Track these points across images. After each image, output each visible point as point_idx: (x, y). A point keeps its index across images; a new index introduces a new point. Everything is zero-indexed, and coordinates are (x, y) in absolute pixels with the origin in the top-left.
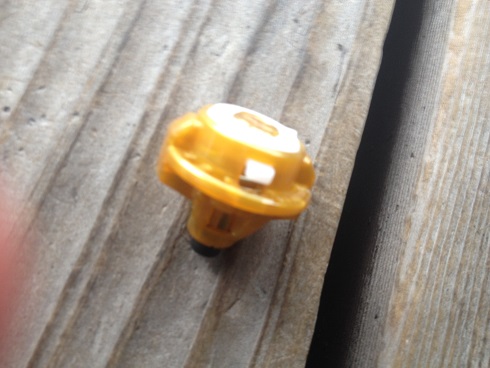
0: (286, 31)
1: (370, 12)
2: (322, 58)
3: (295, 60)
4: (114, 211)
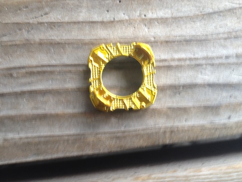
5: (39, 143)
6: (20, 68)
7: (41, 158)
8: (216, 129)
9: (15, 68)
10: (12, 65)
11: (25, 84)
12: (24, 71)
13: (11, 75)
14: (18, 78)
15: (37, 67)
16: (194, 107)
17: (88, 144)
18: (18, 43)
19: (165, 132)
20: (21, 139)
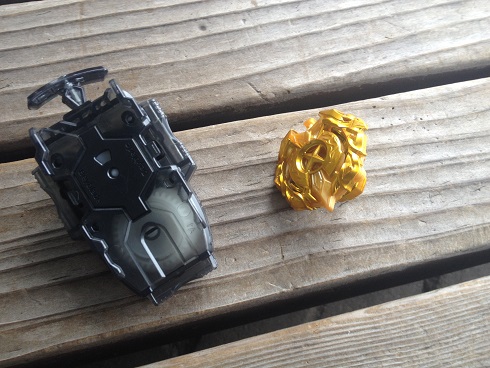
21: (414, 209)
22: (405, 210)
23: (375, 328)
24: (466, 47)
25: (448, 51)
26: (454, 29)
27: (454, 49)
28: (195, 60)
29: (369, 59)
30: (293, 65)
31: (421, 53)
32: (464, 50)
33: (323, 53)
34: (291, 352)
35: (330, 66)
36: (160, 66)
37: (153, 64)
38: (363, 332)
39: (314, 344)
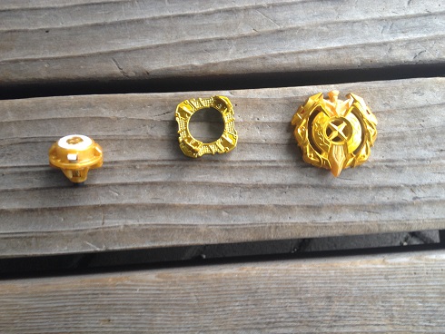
0: (327, 196)
1: (350, 224)
2: (323, 212)
3: (317, 203)
4: (240, 164)
5: (156, 230)
6: (143, 161)
7: (157, 245)
8: (317, 228)
9: (138, 161)
10: (136, 158)
11: (146, 176)
12: (146, 164)
13: (135, 167)
14: (140, 170)
15: (158, 161)
16: (298, 206)
17: (201, 234)
18: (142, 138)
19: (270, 228)
20: (140, 225)
21: (223, 200)
22: (215, 200)
23: (160, 290)
24: (328, 50)
25: (309, 52)
26: (325, 29)
27: (315, 51)
28: (69, 29)
29: (231, 51)
30: (157, 46)
31: (282, 52)
32: (325, 54)
33: (188, 38)
34: (90, 296)
35: (192, 53)
36: (36, 31)
37: (32, 28)
38: (148, 292)
39: (108, 294)
